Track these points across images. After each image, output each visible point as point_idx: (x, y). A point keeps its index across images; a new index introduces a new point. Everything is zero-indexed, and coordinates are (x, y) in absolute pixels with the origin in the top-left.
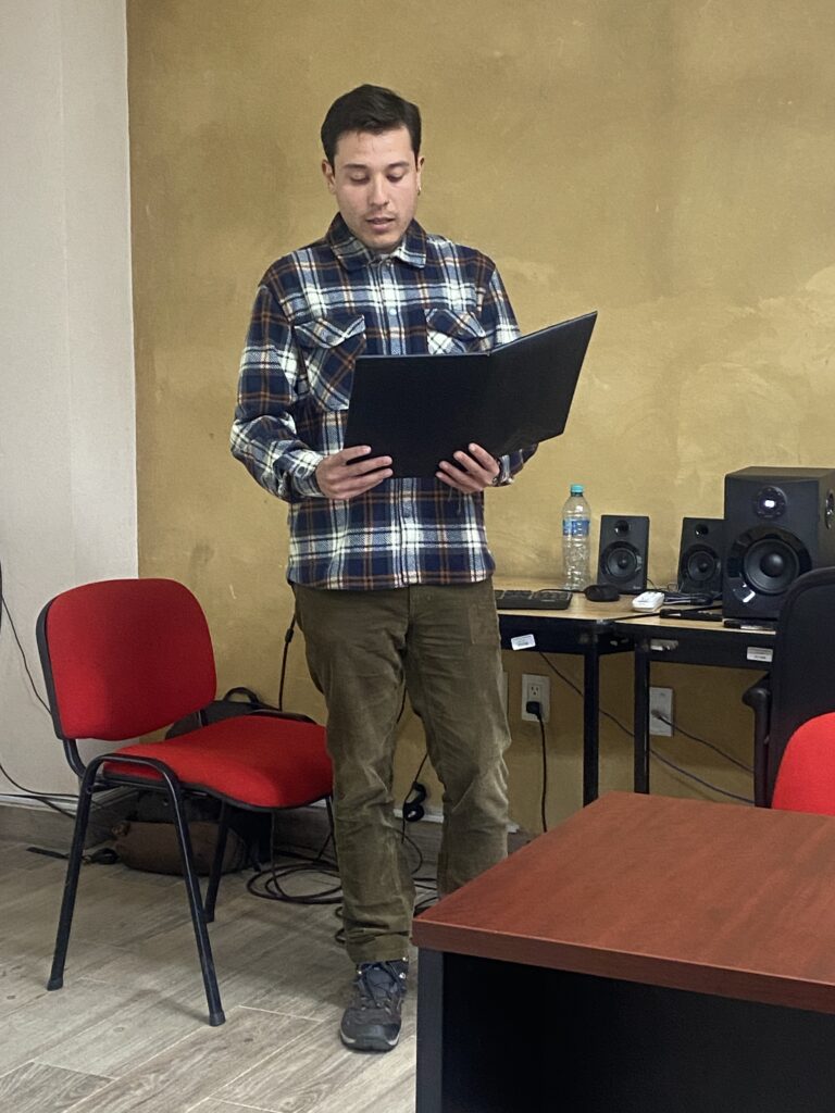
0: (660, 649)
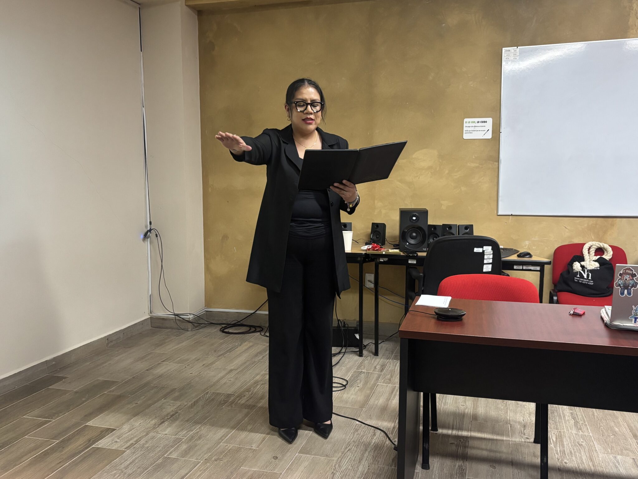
0: (383, 261)
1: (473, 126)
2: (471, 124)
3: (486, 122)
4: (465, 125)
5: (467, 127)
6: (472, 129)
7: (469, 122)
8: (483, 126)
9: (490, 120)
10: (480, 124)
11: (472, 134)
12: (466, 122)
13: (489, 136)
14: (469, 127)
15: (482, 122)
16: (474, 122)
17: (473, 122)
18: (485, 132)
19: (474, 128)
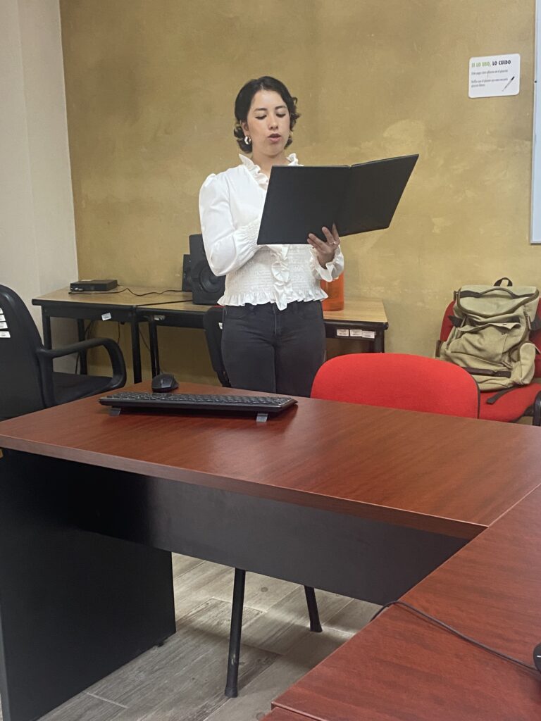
1: (484, 73)
2: (482, 69)
3: (509, 62)
4: (471, 70)
5: (474, 74)
6: (484, 77)
7: (479, 65)
8: (504, 71)
9: (515, 58)
10: (499, 67)
11: (482, 87)
12: (473, 65)
13: (514, 89)
14: (479, 73)
15: (502, 63)
16: (488, 64)
17: (484, 64)
18: (507, 82)
19: (488, 76)
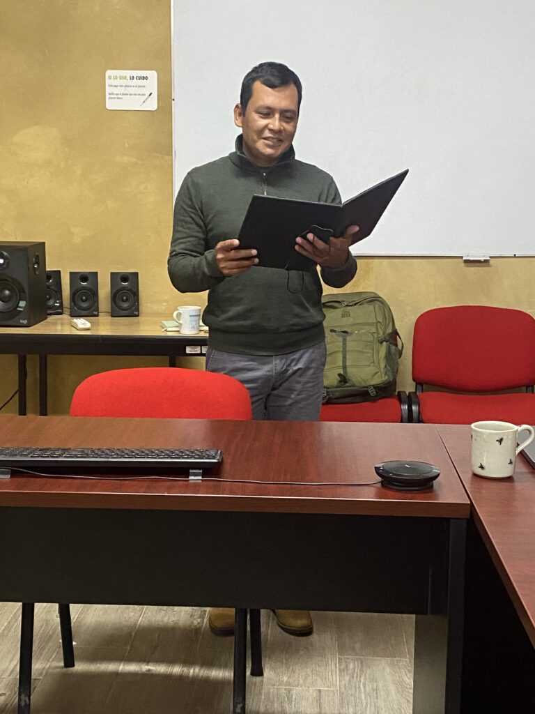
1: (122, 86)
2: (118, 82)
3: (146, 78)
4: (108, 82)
5: (111, 86)
6: (122, 90)
7: (116, 78)
8: (141, 87)
9: (153, 75)
10: (135, 82)
11: (120, 100)
12: (110, 78)
13: (152, 105)
14: (116, 86)
15: (140, 78)
16: (125, 78)
17: (121, 78)
18: (146, 97)
19: (125, 90)
